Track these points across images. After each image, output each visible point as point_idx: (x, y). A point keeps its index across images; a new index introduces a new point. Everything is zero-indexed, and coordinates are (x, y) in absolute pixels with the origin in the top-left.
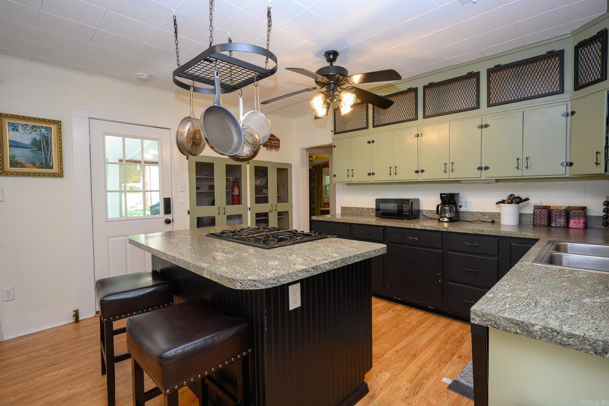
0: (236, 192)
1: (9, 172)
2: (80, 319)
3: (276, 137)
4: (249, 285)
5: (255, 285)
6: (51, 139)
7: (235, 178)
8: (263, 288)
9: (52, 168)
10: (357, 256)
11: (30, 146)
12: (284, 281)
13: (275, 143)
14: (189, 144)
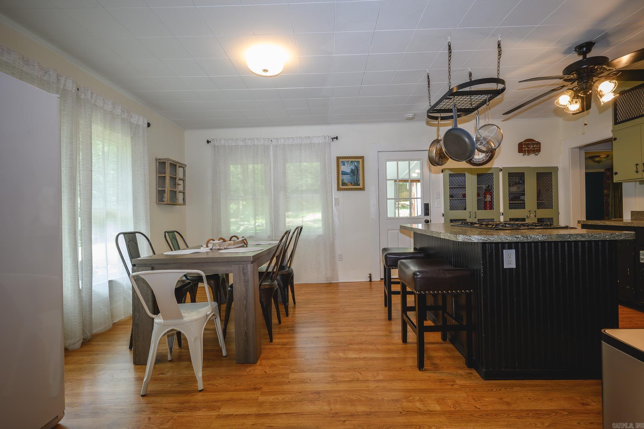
0: (488, 198)
1: (341, 189)
2: (372, 280)
3: (535, 141)
4: (466, 239)
5: (470, 239)
6: (359, 168)
7: (488, 185)
8: (476, 241)
9: (359, 185)
10: (581, 236)
11: (350, 173)
12: (494, 240)
13: (534, 148)
14: (437, 158)
